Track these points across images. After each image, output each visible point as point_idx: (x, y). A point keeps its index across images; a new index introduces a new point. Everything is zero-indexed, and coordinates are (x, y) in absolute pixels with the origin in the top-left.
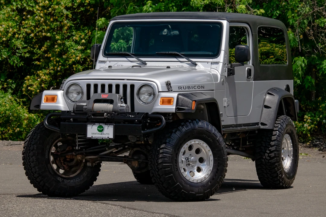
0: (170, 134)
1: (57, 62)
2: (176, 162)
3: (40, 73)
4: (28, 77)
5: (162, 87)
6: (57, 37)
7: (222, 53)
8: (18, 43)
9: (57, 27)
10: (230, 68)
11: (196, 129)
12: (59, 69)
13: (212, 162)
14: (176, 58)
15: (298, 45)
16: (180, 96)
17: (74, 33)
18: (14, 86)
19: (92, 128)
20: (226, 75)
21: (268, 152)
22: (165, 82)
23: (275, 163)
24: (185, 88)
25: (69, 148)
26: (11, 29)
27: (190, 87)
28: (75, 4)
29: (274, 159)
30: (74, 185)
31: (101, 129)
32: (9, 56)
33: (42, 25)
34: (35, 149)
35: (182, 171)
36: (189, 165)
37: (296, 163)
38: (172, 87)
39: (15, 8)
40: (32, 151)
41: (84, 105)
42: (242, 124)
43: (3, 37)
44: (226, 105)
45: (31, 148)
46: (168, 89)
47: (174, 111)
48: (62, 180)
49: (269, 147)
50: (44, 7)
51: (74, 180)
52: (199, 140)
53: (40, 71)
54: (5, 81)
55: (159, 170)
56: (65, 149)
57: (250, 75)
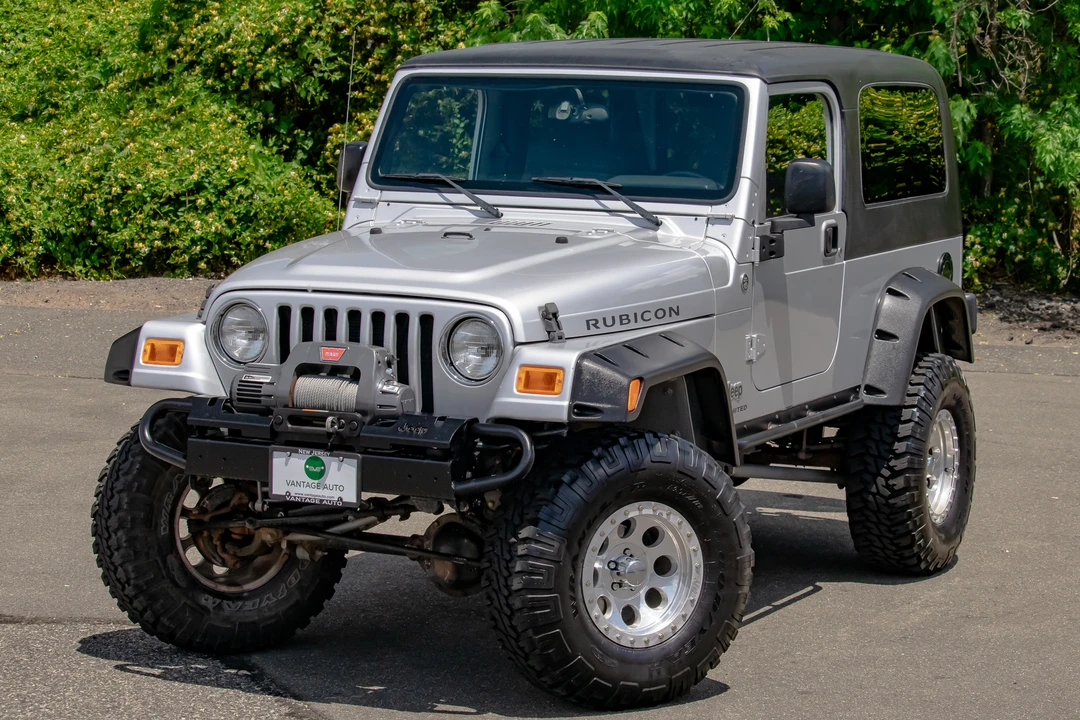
0: (552, 490)
2: (574, 584)
3: (364, 117)
4: (337, 126)
5: (526, 325)
6: (402, 36)
7: (744, 187)
8: (318, 50)
9: (404, 13)
10: (768, 233)
11: (644, 469)
13: (698, 572)
14: (596, 198)
15: (956, 72)
16: (586, 363)
17: (440, 27)
18: (310, 145)
19: (286, 464)
20: (757, 260)
21: (886, 472)
22: (540, 308)
23: (907, 506)
24: (609, 322)
25: (240, 499)
26: (301, 18)
27: (628, 316)
29: (903, 497)
30: (256, 618)
31: (318, 469)
32: (297, 77)
33: (369, 9)
34: (125, 507)
35: (596, 611)
36: (620, 585)
37: (966, 490)
38: (563, 325)
40: (116, 512)
41: (262, 383)
42: (805, 404)
43: (285, 37)
44: (753, 354)
45: (114, 503)
46: (549, 333)
47: (564, 417)
48: (214, 603)
49: (890, 460)
51: (258, 600)
52: (653, 503)
53: (363, 114)
54: (290, 133)
55: (513, 613)
56: (230, 501)
57: (835, 245)
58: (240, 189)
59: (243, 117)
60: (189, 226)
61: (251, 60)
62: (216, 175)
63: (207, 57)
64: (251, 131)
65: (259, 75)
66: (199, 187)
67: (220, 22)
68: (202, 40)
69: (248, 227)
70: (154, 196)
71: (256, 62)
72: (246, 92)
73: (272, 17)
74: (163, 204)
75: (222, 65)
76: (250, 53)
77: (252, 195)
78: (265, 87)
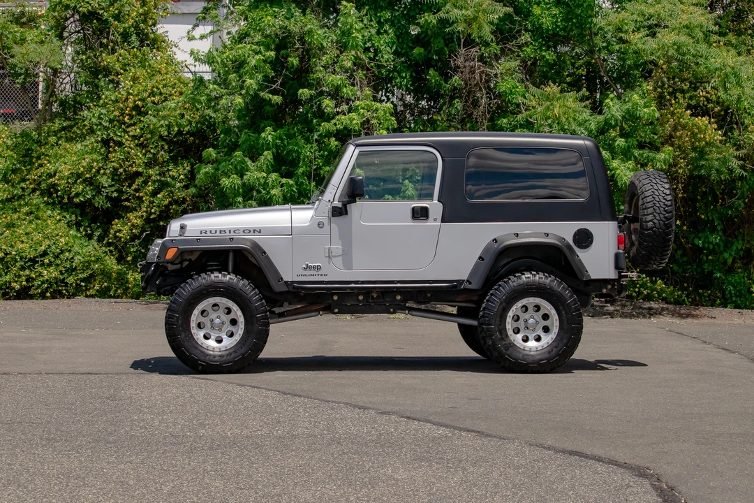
1: (151, 202)
3: (131, 215)
4: (116, 220)
8: (105, 181)
12: (153, 211)
17: (171, 168)
26: (95, 164)
28: (172, 132)
32: (93, 195)
33: (132, 159)
39: (100, 139)
43: (87, 174)
50: (134, 137)
54: (89, 226)
58: (67, 254)
59: (65, 217)
60: (40, 275)
61: (68, 187)
62: (53, 247)
63: (43, 186)
64: (69, 224)
65: (73, 194)
66: (45, 254)
67: (50, 167)
68: (40, 177)
69: (72, 274)
70: (21, 258)
71: (71, 188)
72: (65, 204)
73: (80, 163)
74: (26, 262)
75: (52, 190)
76: (68, 183)
77: (72, 258)
78: (76, 200)
